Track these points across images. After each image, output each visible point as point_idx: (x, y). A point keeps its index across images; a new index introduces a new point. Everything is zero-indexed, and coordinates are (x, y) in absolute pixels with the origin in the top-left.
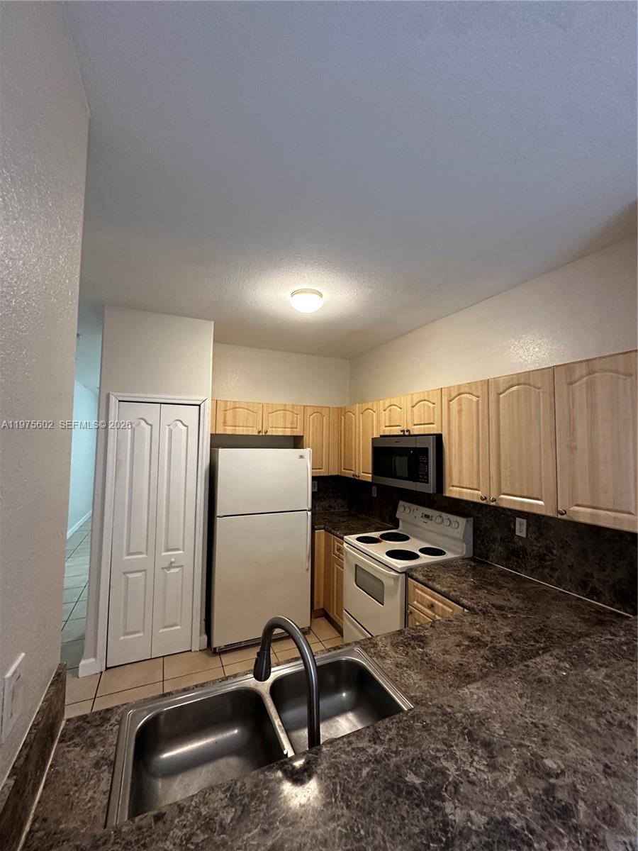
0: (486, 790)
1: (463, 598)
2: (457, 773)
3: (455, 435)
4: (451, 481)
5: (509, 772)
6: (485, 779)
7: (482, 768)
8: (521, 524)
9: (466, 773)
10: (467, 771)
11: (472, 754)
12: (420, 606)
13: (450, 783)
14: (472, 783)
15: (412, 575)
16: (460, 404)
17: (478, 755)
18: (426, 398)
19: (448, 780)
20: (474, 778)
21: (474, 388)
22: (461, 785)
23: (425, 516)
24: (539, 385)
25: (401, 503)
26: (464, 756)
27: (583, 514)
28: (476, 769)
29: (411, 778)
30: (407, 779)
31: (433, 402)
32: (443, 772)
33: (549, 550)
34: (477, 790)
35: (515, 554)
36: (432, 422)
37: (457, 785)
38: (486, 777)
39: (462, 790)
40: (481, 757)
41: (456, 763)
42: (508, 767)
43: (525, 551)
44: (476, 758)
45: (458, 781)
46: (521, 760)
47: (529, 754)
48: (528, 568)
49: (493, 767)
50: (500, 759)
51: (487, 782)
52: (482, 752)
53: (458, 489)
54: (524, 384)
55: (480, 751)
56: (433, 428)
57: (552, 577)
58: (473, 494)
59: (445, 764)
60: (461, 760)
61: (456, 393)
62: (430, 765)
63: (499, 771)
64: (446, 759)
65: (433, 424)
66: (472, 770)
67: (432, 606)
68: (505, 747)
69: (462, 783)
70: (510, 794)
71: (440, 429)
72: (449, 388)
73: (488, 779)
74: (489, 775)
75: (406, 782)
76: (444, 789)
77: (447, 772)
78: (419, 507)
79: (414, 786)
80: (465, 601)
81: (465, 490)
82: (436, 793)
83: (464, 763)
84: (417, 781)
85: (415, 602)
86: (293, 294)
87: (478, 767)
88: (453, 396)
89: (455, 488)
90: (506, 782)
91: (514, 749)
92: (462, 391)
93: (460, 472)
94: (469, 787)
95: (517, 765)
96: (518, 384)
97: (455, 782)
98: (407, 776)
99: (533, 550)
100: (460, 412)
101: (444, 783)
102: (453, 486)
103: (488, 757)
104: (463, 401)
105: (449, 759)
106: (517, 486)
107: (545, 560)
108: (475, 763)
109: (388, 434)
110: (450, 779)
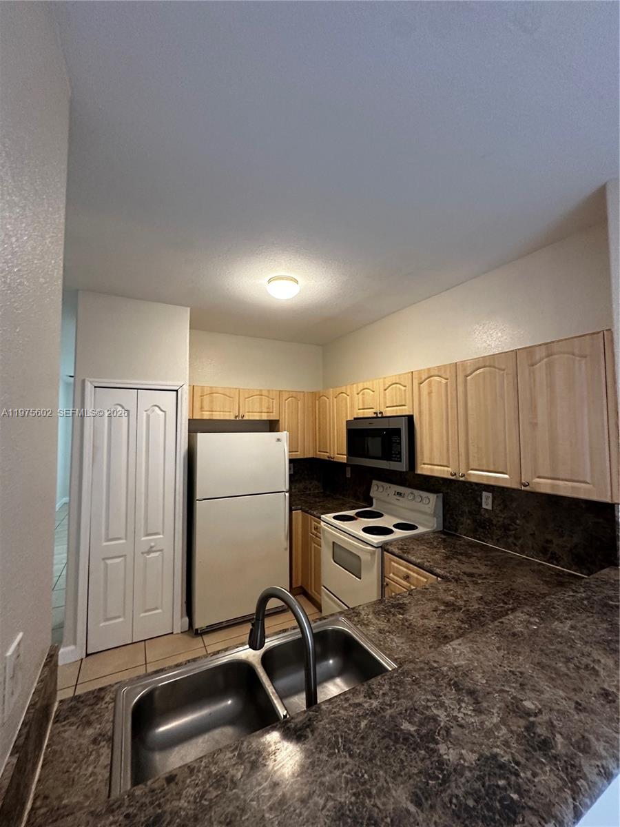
0: (474, 732)
1: (437, 567)
2: (448, 719)
3: (426, 418)
4: (422, 460)
5: (493, 714)
6: (473, 722)
7: (469, 713)
8: (487, 498)
9: (455, 718)
10: (456, 716)
11: (459, 701)
12: (396, 578)
13: (441, 728)
14: (461, 726)
15: (388, 549)
16: (430, 385)
17: (465, 702)
18: (397, 382)
19: (439, 725)
20: (463, 721)
21: (443, 372)
22: (452, 729)
23: (398, 493)
24: (503, 367)
25: (374, 482)
26: (452, 703)
27: (544, 485)
28: (464, 714)
29: (406, 726)
30: (402, 727)
31: (404, 384)
32: (435, 719)
33: (513, 520)
34: (467, 732)
35: (482, 526)
36: (403, 403)
37: (449, 729)
38: (473, 720)
39: (453, 733)
40: (468, 704)
41: (446, 711)
42: (492, 710)
43: (490, 521)
44: (463, 705)
45: (448, 726)
46: (503, 704)
47: (510, 698)
48: (495, 538)
49: (478, 711)
50: (485, 705)
51: (475, 724)
52: (468, 699)
53: (429, 466)
54: (490, 366)
55: (466, 699)
56: (405, 409)
57: (515, 545)
58: (444, 471)
59: (436, 712)
60: (450, 707)
61: (426, 376)
62: (423, 714)
63: (485, 714)
64: (437, 708)
65: (404, 405)
66: (460, 715)
67: (407, 578)
68: (488, 693)
69: (452, 727)
70: (496, 733)
71: (411, 410)
72: (419, 372)
73: (475, 722)
74: (476, 718)
75: (401, 730)
76: (437, 734)
77: (439, 718)
78: (390, 485)
79: (410, 733)
80: (438, 571)
81: (436, 467)
82: (430, 738)
83: (453, 709)
84: (412, 729)
85: (391, 575)
86: (269, 281)
87: (466, 712)
88: (423, 379)
89: (426, 466)
90: (492, 723)
91: (497, 695)
92: (432, 374)
93: (431, 450)
94: (460, 730)
95: (500, 708)
96: (484, 367)
97: (446, 727)
98: (402, 725)
99: (498, 521)
100: (430, 393)
101: (437, 728)
102: (424, 464)
103: (474, 703)
104: (433, 383)
105: (439, 707)
106: (484, 461)
107: (509, 530)
108: (462, 710)
109: (361, 416)
110: (442, 724)
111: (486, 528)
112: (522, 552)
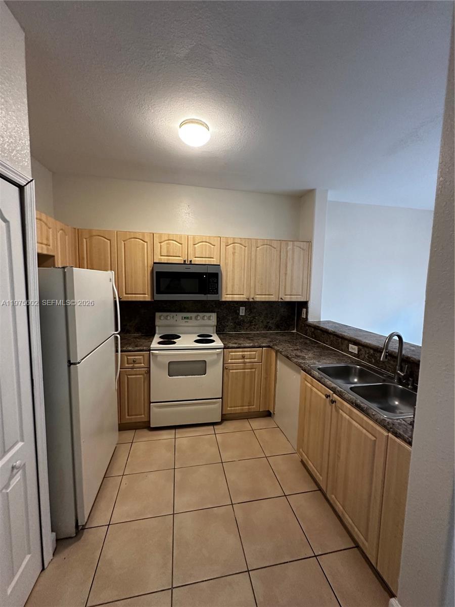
1: (263, 343)
3: (230, 268)
4: (226, 292)
8: (242, 310)
12: (233, 361)
16: (234, 248)
18: (208, 241)
21: (243, 242)
23: (185, 318)
24: (275, 247)
27: (288, 299)
31: (214, 244)
33: (254, 318)
35: (239, 324)
36: (212, 257)
43: (243, 321)
48: (245, 328)
53: (231, 296)
54: (269, 245)
56: (213, 261)
57: (255, 328)
58: (240, 297)
61: (232, 242)
65: (213, 258)
67: (243, 357)
71: (219, 261)
78: (176, 313)
80: (264, 345)
81: (235, 296)
85: (230, 361)
88: (229, 243)
89: (228, 296)
92: (236, 242)
93: (233, 286)
96: (267, 245)
99: (247, 320)
100: (234, 253)
102: (227, 295)
104: (236, 247)
106: (264, 291)
107: (252, 322)
109: (166, 262)
111: (240, 325)
112: (257, 331)
